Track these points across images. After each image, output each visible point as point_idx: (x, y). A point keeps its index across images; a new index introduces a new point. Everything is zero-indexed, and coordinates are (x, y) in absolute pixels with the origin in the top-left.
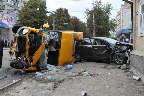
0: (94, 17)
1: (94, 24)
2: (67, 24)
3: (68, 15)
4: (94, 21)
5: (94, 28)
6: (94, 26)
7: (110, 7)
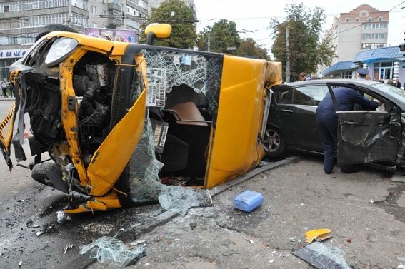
0: (288, 36)
1: (288, 50)
2: (234, 48)
3: (235, 33)
4: (288, 44)
5: (288, 58)
6: (289, 54)
7: (322, 17)
